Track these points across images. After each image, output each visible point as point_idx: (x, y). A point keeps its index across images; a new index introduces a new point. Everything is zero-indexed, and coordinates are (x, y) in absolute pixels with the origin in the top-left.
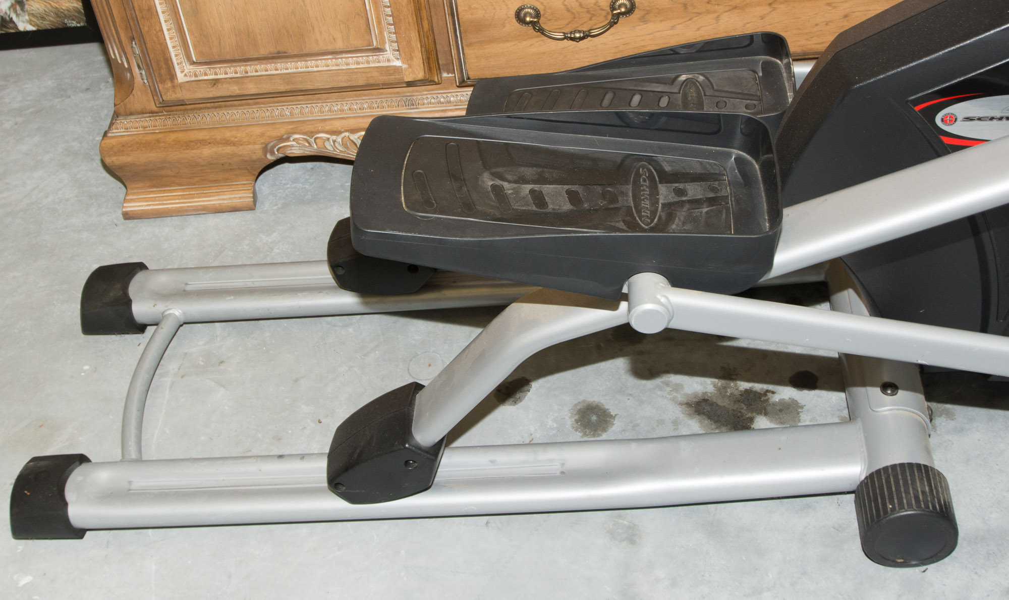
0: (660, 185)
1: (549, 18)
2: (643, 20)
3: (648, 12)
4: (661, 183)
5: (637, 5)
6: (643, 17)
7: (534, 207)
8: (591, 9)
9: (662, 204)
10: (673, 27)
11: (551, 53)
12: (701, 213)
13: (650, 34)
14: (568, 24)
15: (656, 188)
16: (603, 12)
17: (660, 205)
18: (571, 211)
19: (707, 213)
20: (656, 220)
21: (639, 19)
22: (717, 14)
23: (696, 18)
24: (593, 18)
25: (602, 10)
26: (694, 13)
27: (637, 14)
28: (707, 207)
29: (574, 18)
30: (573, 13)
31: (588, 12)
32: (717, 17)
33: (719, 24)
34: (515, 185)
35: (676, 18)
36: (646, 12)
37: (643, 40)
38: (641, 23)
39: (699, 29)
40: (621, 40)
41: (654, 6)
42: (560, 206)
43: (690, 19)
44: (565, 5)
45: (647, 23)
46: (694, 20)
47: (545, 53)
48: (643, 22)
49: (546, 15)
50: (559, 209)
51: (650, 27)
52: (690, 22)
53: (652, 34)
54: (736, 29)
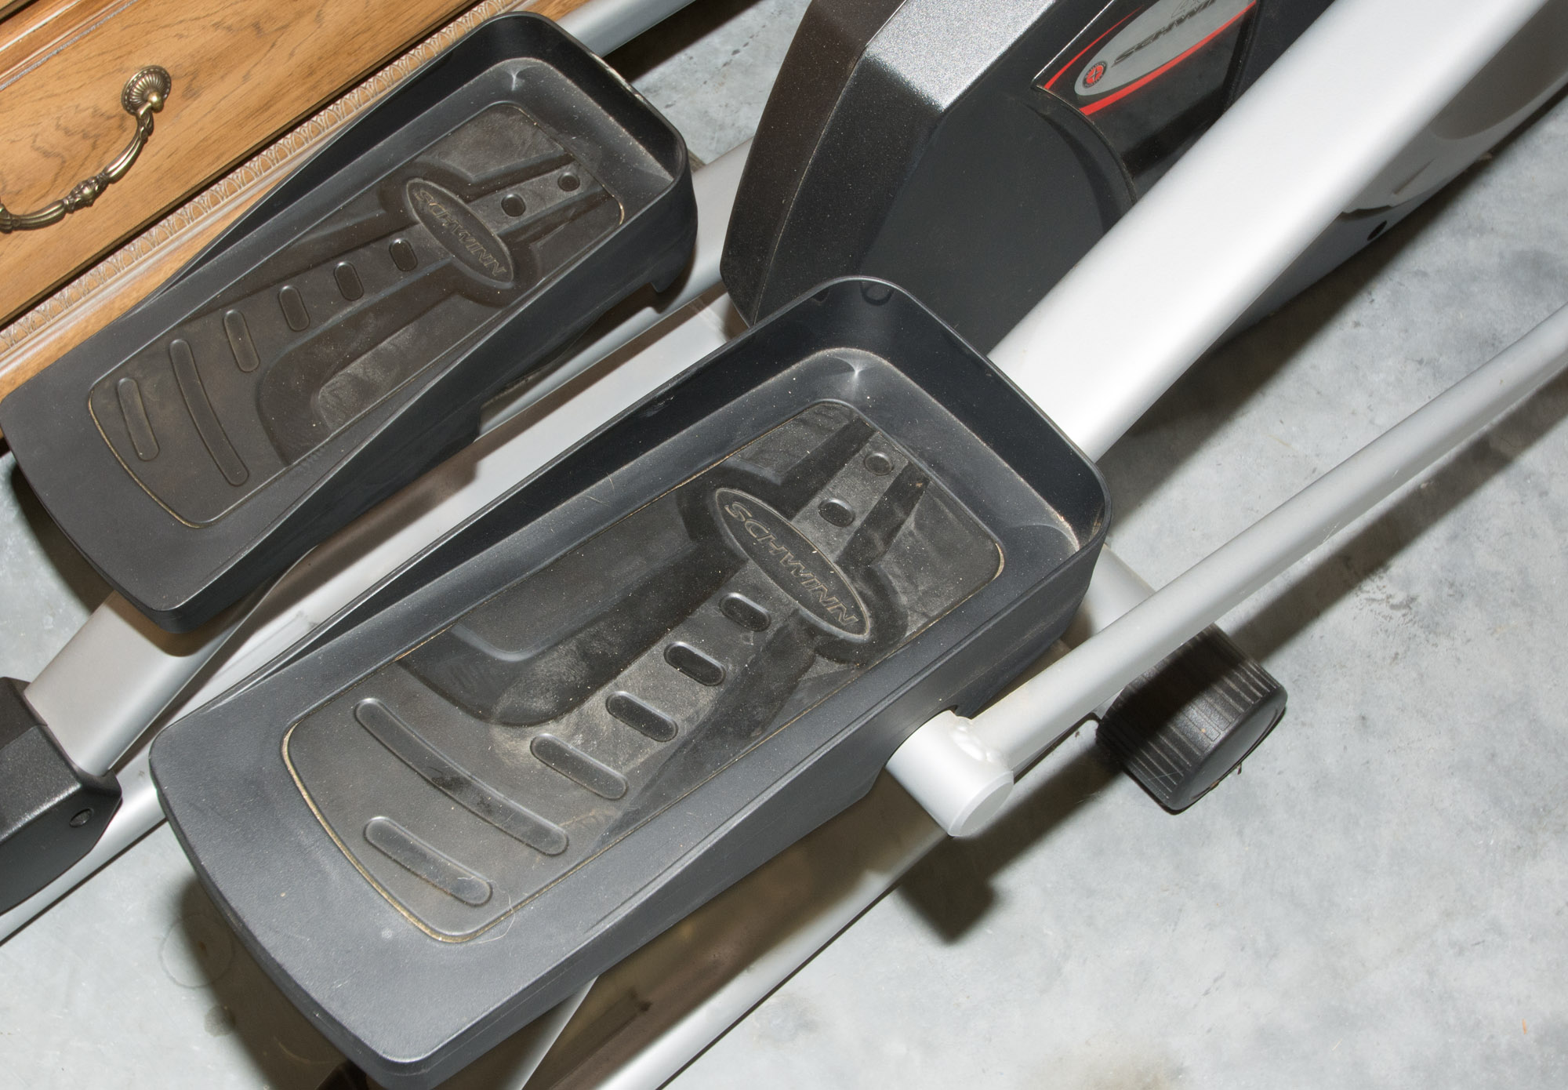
0: (792, 523)
1: (16, 189)
2: (191, 93)
3: (195, 75)
4: (790, 517)
5: (171, 75)
6: (189, 88)
7: (655, 743)
8: (89, 129)
9: (837, 563)
10: (246, 78)
11: (42, 249)
12: (911, 534)
13: (210, 112)
14: (55, 180)
15: (791, 532)
16: (112, 121)
17: (838, 568)
18: (720, 701)
19: (919, 526)
20: (863, 608)
21: (183, 96)
22: (315, 12)
23: (282, 38)
24: (98, 143)
25: (109, 118)
26: (276, 30)
27: (177, 87)
28: (908, 514)
29: (64, 162)
30: (58, 155)
31: (85, 137)
32: (318, 16)
33: (324, 25)
34: (572, 717)
35: (247, 57)
36: (191, 77)
37: (201, 129)
38: (189, 102)
39: (292, 54)
40: (161, 153)
41: (202, 58)
42: (692, 705)
43: (273, 45)
44: (38, 149)
45: (199, 96)
46: (278, 43)
47: (30, 256)
48: (191, 97)
49: (8, 188)
50: (697, 713)
51: (208, 98)
52: (273, 50)
53: (213, 110)
54: (355, 18)
